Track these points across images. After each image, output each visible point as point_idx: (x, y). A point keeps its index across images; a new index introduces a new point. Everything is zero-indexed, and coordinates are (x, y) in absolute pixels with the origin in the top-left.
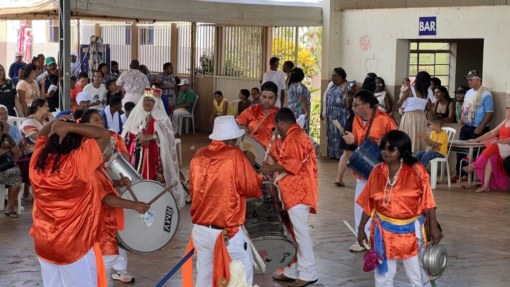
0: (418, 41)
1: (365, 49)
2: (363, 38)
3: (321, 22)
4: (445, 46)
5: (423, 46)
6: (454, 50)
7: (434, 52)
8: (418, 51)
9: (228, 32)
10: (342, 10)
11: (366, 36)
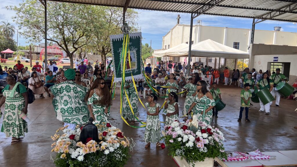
0: (274, 63)
1: (259, 64)
3: (249, 58)
4: (281, 64)
5: (275, 64)
6: (283, 65)
7: (278, 65)
8: (274, 65)
9: (228, 60)
10: (254, 55)
11: (260, 61)
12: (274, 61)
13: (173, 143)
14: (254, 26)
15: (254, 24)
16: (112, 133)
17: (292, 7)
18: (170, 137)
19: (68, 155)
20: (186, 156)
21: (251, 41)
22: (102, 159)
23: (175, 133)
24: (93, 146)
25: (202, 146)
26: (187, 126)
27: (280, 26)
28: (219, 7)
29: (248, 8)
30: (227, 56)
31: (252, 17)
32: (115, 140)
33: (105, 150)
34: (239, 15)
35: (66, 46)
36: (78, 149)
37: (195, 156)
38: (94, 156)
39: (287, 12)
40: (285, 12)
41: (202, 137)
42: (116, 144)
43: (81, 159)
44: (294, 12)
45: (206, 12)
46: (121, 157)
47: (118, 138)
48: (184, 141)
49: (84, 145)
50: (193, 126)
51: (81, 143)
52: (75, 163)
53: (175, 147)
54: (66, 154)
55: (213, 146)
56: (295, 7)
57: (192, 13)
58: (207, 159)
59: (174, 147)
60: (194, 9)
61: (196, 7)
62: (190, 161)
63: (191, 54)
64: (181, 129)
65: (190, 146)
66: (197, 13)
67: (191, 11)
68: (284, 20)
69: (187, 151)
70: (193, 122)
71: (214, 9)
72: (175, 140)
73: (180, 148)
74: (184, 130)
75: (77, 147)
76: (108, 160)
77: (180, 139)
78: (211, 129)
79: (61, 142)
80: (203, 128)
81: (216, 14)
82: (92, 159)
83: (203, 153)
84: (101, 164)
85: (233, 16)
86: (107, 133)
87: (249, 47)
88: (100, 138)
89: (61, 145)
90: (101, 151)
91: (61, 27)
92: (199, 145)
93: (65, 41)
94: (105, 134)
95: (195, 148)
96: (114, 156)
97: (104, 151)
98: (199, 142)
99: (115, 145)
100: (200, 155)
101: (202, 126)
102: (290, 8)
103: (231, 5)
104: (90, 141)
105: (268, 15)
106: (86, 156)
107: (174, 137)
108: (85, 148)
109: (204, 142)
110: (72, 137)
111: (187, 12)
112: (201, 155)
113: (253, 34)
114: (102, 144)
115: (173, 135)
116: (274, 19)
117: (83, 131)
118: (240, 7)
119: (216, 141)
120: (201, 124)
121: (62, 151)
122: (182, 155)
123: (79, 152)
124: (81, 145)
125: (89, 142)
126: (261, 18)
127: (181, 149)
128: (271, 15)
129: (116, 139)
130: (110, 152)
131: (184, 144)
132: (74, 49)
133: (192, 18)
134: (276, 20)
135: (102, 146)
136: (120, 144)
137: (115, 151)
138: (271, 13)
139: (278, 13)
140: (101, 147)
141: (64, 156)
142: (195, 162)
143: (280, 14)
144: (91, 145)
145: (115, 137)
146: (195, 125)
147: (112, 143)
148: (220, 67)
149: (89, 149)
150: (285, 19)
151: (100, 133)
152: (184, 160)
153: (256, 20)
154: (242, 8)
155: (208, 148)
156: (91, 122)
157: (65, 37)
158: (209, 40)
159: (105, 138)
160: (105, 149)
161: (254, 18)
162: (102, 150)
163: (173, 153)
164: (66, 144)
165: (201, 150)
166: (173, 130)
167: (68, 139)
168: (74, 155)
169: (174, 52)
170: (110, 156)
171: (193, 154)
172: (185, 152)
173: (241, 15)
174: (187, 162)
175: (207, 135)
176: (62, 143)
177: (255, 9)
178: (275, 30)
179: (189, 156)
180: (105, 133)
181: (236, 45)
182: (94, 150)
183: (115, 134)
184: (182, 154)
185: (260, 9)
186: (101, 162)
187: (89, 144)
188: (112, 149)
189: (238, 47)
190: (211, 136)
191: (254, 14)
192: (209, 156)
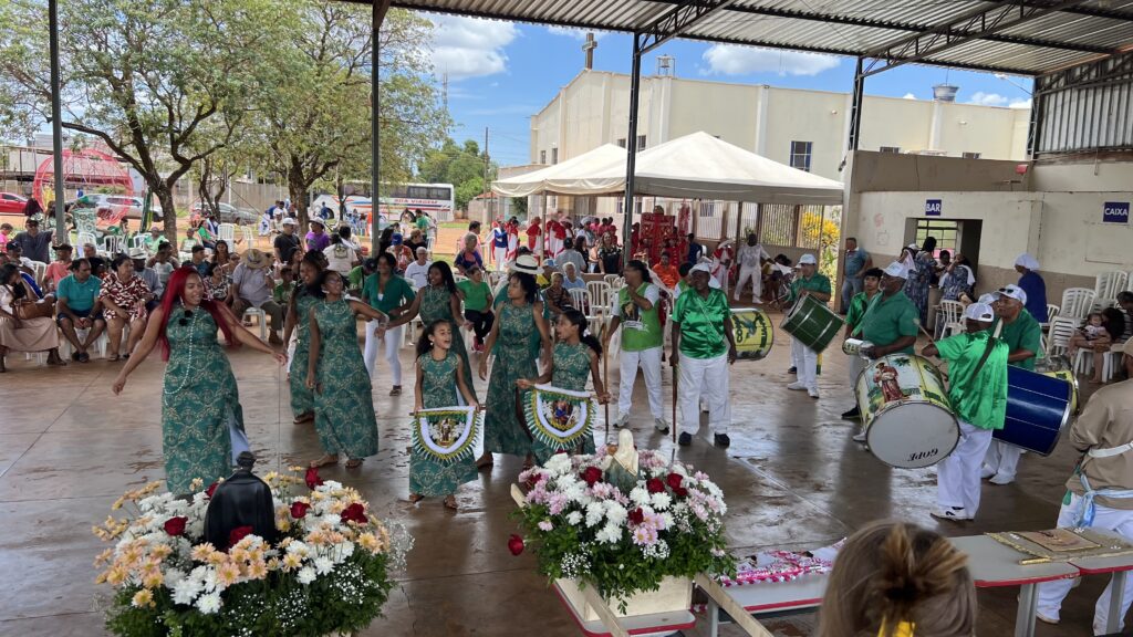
0: (928, 220)
1: (879, 225)
2: (877, 216)
3: (842, 202)
4: (953, 224)
5: (932, 224)
6: (961, 228)
7: (942, 229)
8: (928, 228)
10: (860, 192)
11: (880, 214)
12: (928, 213)
13: (552, 531)
14: (859, 86)
15: (859, 78)
16: (325, 505)
17: (991, 18)
18: (542, 511)
19: (163, 594)
20: (596, 574)
21: (851, 139)
22: (290, 603)
23: (556, 499)
24: (254, 557)
25: (650, 539)
26: (600, 467)
27: (955, 86)
28: (734, 12)
29: (837, 20)
30: (764, 196)
31: (852, 53)
32: (336, 530)
33: (298, 569)
34: (808, 44)
35: (144, 152)
36: (200, 571)
37: (628, 574)
38: (258, 594)
39: (974, 35)
40: (968, 36)
41: (652, 506)
42: (338, 546)
43: (210, 604)
44: (998, 38)
45: (689, 32)
46: (359, 590)
47: (347, 525)
48: (590, 523)
49: (220, 555)
50: (619, 469)
51: (209, 547)
52: (187, 622)
53: (559, 545)
54: (154, 589)
55: (687, 536)
56: (1001, 17)
57: (637, 31)
58: (668, 582)
59: (556, 546)
60: (643, 18)
61: (649, 11)
62: (612, 591)
63: (634, 186)
64: (578, 480)
65: (609, 541)
66: (657, 33)
67: (634, 25)
68: (965, 66)
69: (599, 559)
70: (620, 456)
71: (719, 21)
72: (556, 521)
73: (574, 547)
74: (591, 485)
75: (197, 564)
76: (312, 605)
77: (574, 518)
78: (681, 477)
79: (131, 547)
80: (656, 472)
81: (724, 36)
82: (254, 603)
83: (654, 563)
84: (285, 620)
85: (787, 46)
86: (307, 506)
87: (844, 163)
88: (281, 524)
89: (133, 558)
90: (286, 574)
91: (119, 75)
92: (640, 537)
93: (139, 131)
94: (299, 510)
95: (627, 546)
96: (335, 587)
97: (295, 572)
98: (642, 524)
99: (338, 551)
100: (644, 570)
101: (653, 465)
102: (984, 23)
103: (778, 8)
104: (242, 538)
105: (908, 47)
106: (230, 595)
107: (553, 511)
108: (227, 565)
109: (657, 523)
110: (175, 527)
111: (619, 28)
112: (648, 571)
113: (856, 114)
114: (288, 549)
115: (551, 502)
116: (929, 62)
117: (217, 505)
118: (809, 17)
119: (699, 519)
120: (649, 461)
121: (138, 582)
122: (582, 574)
123: (204, 583)
124: (210, 557)
125: (241, 543)
126: (884, 57)
127: (581, 553)
128: (917, 47)
129: (342, 528)
130: (320, 577)
131: (588, 534)
132: (177, 166)
133: (638, 52)
134: (936, 63)
135: (290, 554)
136: (357, 545)
137: (336, 572)
138: (917, 38)
139: (943, 40)
140: (286, 559)
141: (144, 598)
142: (627, 595)
143: (949, 45)
144: (247, 555)
145: (336, 519)
146: (629, 463)
147: (327, 544)
148: (743, 234)
149: (240, 569)
150: (969, 60)
151: (279, 508)
152: (592, 591)
153: (867, 62)
154: (817, 17)
155: (671, 545)
156: (247, 468)
157: (139, 115)
158: (701, 136)
159: (302, 524)
160: (300, 565)
161: (859, 54)
162: (288, 570)
163: (550, 568)
164: (152, 555)
165: (649, 552)
166: (551, 487)
167: (160, 533)
168: (183, 591)
169: (575, 180)
170: (320, 589)
171: (622, 566)
172: (595, 560)
173: (816, 45)
174: (602, 594)
175: (669, 499)
176: (135, 551)
177: (863, 23)
178: (935, 97)
179: (606, 575)
180: (299, 508)
181: (801, 154)
182: (257, 572)
183: (336, 508)
184: (585, 569)
185: (881, 25)
186: (286, 611)
187: (241, 551)
188: (325, 566)
189: (808, 158)
190: (683, 500)
191: (860, 43)
192: (674, 571)
